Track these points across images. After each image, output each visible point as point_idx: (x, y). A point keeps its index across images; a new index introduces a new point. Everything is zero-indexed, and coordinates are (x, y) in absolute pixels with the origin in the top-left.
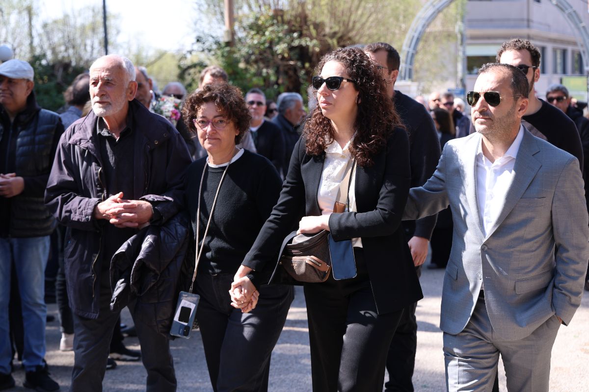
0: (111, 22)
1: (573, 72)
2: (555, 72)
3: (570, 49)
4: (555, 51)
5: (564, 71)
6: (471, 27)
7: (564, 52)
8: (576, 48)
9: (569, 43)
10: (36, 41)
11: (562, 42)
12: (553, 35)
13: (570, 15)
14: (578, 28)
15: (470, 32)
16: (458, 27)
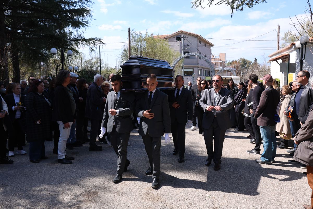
0: (101, 61)
1: (208, 75)
2: (204, 75)
3: (207, 70)
4: (204, 70)
5: (206, 75)
6: (185, 64)
7: (206, 71)
8: (208, 70)
9: (207, 69)
10: (83, 65)
11: (205, 68)
12: (203, 67)
13: (208, 63)
14: (210, 66)
15: (184, 66)
16: (182, 64)
